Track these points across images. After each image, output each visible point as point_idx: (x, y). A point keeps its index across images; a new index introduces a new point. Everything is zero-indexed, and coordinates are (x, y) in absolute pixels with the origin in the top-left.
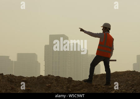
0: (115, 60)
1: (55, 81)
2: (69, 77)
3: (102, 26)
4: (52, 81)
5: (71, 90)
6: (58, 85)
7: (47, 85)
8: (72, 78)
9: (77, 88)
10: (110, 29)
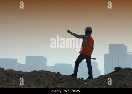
0: (95, 59)
1: (45, 75)
2: (58, 72)
3: (85, 29)
4: (43, 75)
5: (56, 82)
6: (47, 79)
7: (37, 78)
8: (60, 73)
9: (62, 81)
10: (91, 32)
